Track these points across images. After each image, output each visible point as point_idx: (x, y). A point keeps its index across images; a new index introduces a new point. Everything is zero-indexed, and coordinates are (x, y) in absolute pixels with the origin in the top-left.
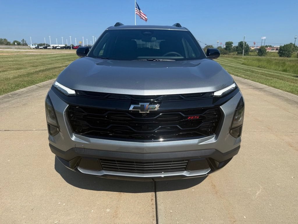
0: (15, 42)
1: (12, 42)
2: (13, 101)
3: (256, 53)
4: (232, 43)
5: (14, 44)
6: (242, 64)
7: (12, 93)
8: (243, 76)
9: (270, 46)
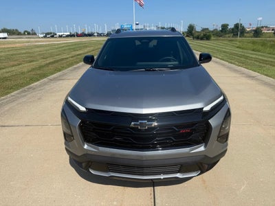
0: (25, 31)
1: (22, 32)
2: (29, 95)
3: (252, 34)
4: (228, 25)
5: (24, 34)
6: (237, 47)
7: (28, 87)
8: (237, 63)
9: (266, 27)
